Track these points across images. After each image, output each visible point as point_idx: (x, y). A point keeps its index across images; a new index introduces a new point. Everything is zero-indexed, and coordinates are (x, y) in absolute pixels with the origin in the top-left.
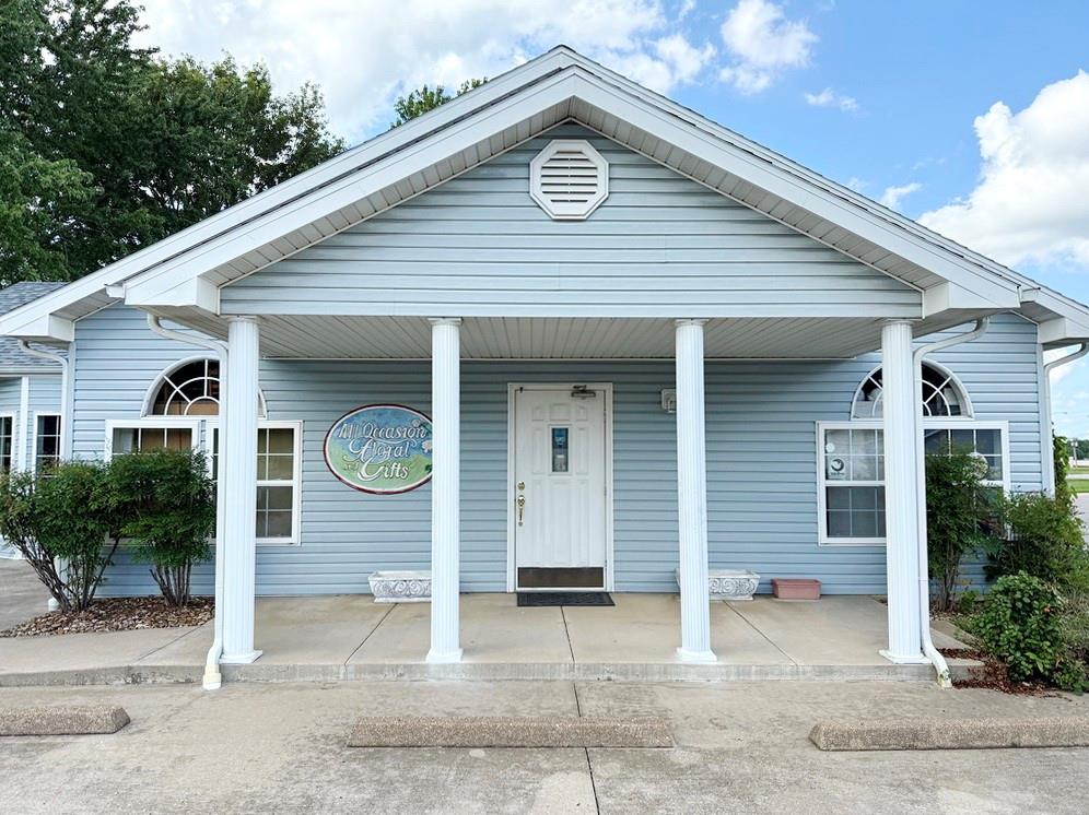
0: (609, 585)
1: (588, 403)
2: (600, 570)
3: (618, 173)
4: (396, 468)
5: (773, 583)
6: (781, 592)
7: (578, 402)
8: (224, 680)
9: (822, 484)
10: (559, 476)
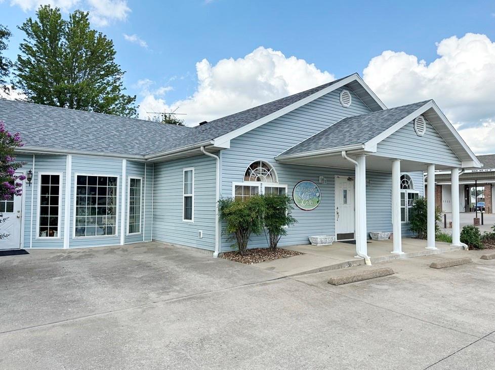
4: (310, 201)
7: (348, 182)
10: (345, 205)
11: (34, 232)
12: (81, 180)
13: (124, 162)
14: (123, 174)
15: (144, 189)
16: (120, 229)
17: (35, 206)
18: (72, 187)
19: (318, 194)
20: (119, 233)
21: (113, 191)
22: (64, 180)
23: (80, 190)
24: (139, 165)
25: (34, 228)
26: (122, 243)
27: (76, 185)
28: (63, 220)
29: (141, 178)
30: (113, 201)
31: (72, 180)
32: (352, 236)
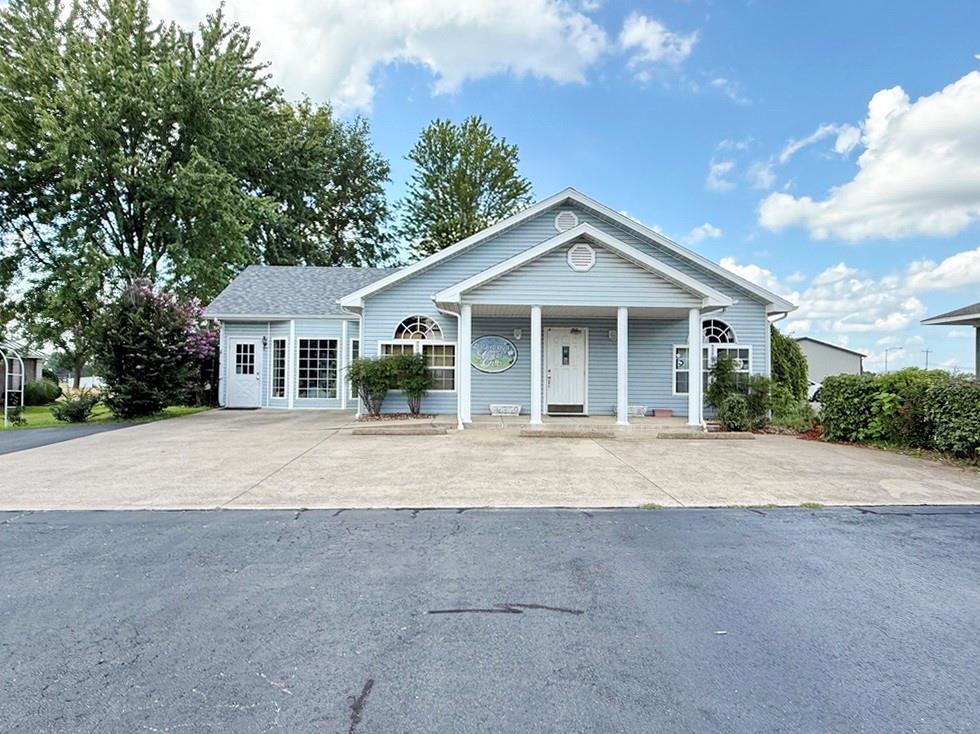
0: (586, 412)
1: (578, 336)
2: (582, 406)
3: (598, 255)
4: (497, 362)
5: (654, 411)
6: (656, 414)
7: (573, 335)
8: (465, 428)
9: (675, 371)
10: (565, 367)
11: (270, 392)
12: (303, 343)
13: (345, 323)
14: (343, 336)
16: (341, 393)
18: (296, 351)
19: (511, 353)
20: (340, 396)
21: (334, 354)
22: (289, 344)
23: (303, 354)
25: (270, 389)
26: (343, 407)
27: (298, 349)
28: (288, 382)
30: (333, 364)
31: (296, 344)
32: (580, 408)
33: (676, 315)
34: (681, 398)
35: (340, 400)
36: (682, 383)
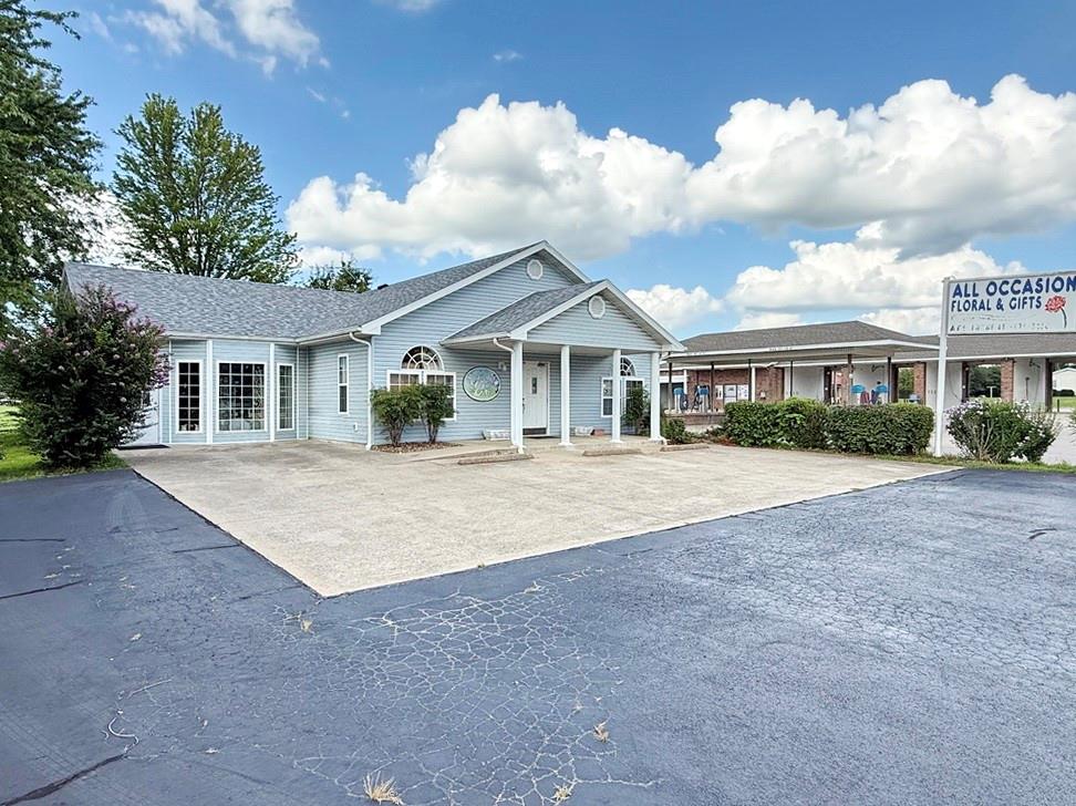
0: (548, 433)
1: (543, 369)
2: (546, 429)
3: (606, 306)
4: (486, 391)
5: (593, 430)
6: (595, 433)
7: (539, 368)
9: (602, 398)
11: (173, 426)
12: (224, 368)
13: (272, 345)
14: (271, 360)
15: (296, 378)
16: (269, 424)
17: (173, 397)
18: (214, 377)
19: (496, 383)
20: (269, 428)
21: (260, 381)
22: (205, 368)
23: (223, 380)
24: (292, 349)
25: (173, 422)
26: (272, 440)
27: (218, 374)
28: (205, 413)
29: (293, 365)
30: (260, 391)
31: (214, 368)
32: (544, 430)
33: (602, 353)
34: (606, 419)
35: (269, 431)
36: (608, 408)
